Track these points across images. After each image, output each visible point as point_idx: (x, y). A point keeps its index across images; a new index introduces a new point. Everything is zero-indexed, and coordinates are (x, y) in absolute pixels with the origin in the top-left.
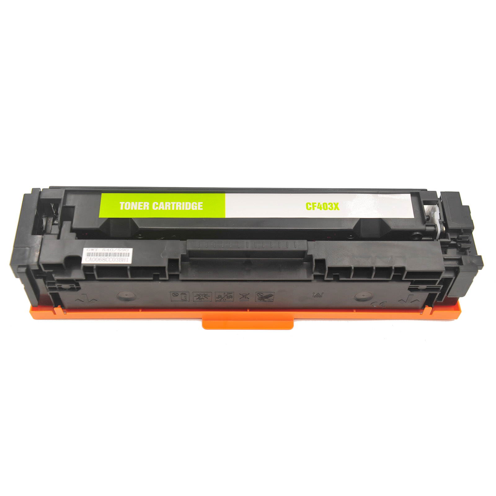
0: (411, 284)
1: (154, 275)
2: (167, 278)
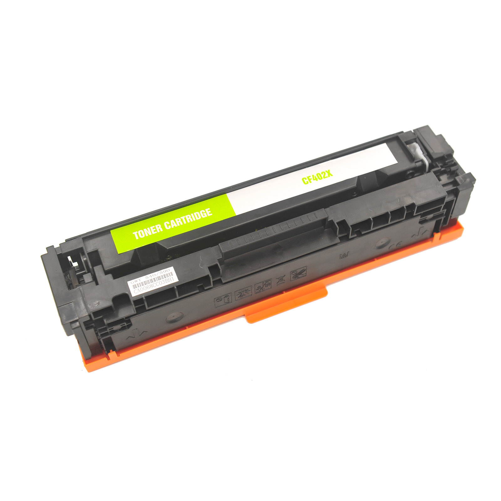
0: (421, 217)
1: (198, 287)
2: (212, 286)
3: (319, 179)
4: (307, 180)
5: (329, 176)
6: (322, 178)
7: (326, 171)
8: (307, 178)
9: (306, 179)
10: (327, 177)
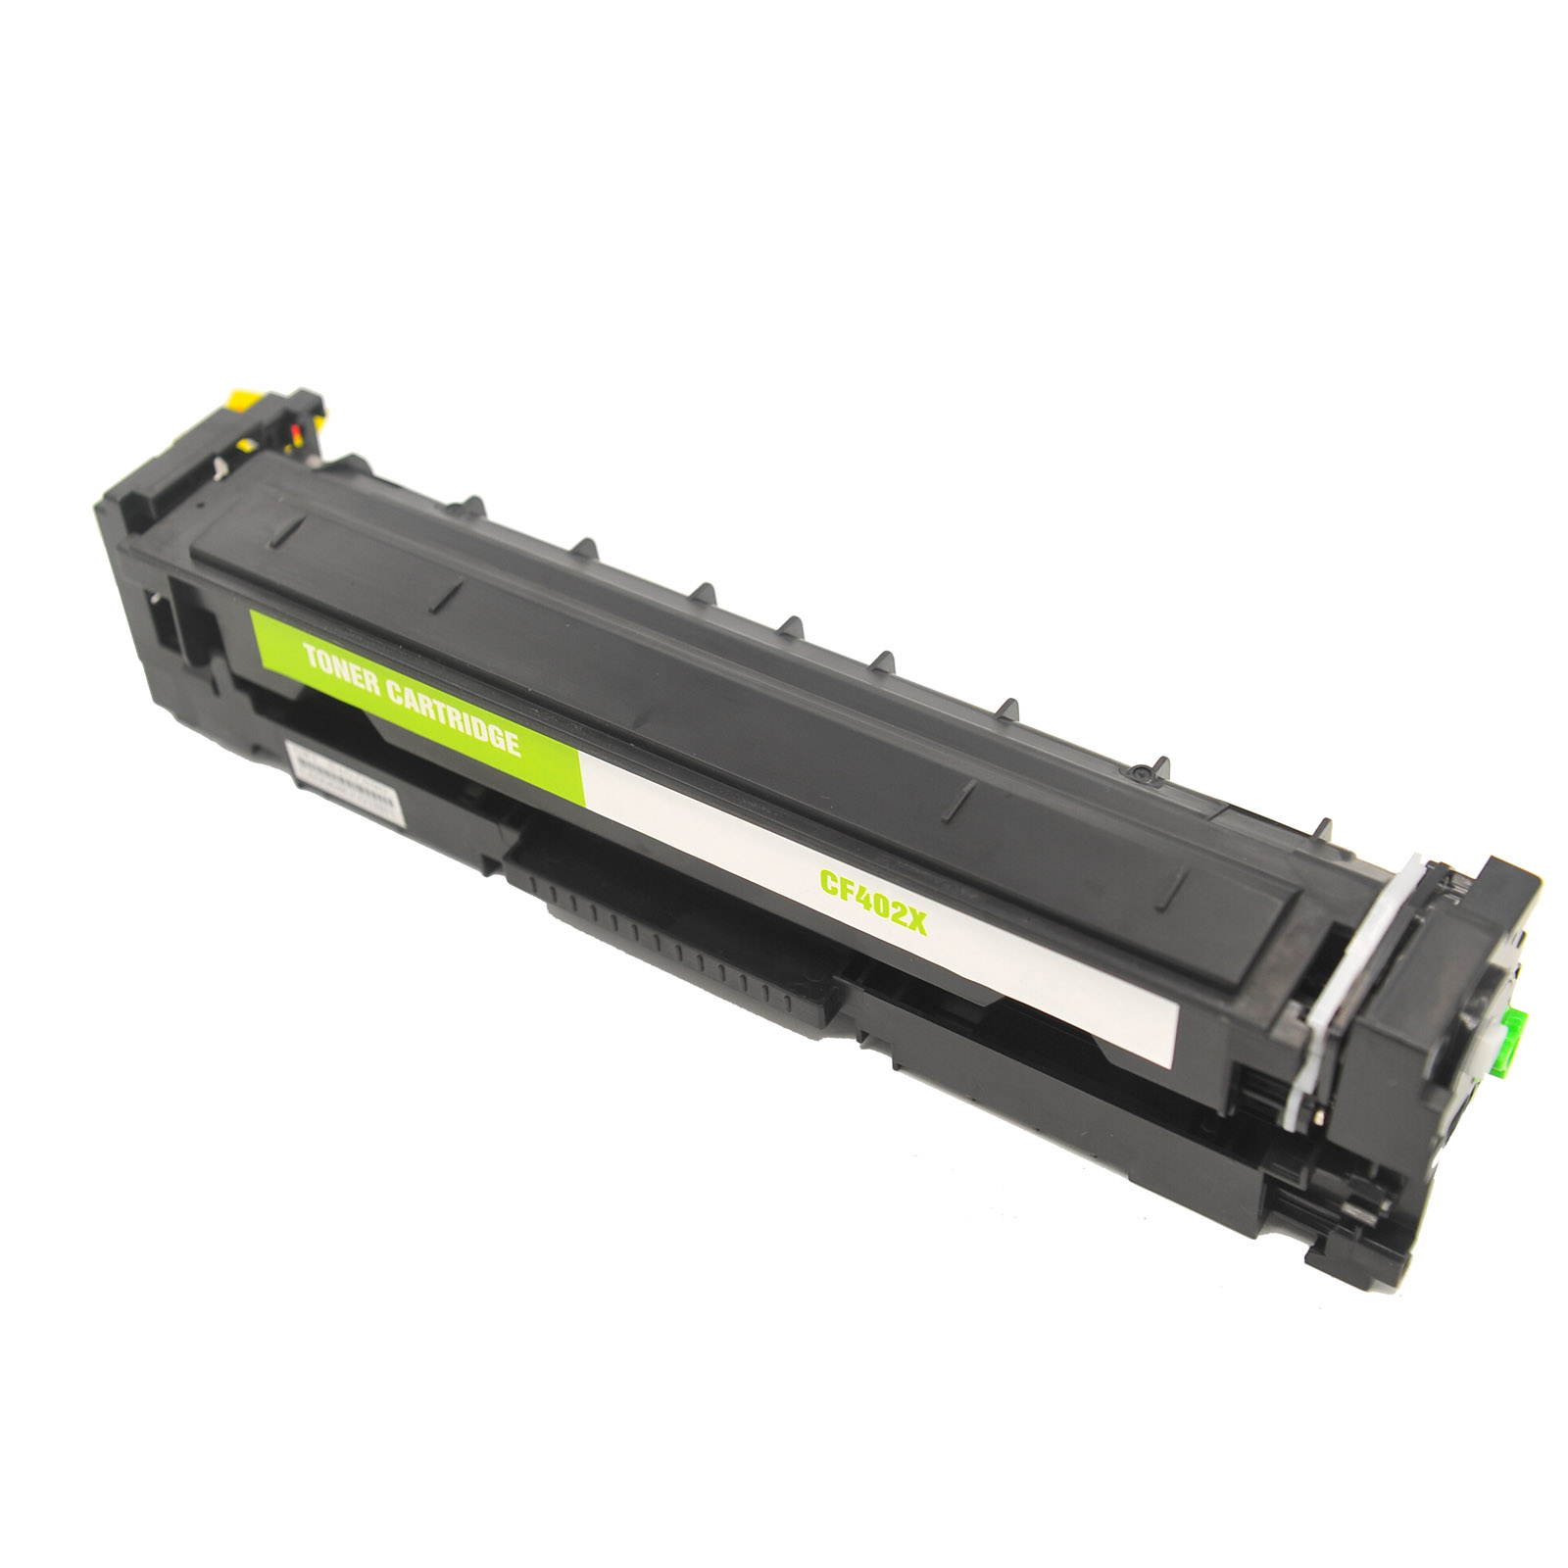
3: (877, 911)
4: (838, 886)
5: (912, 927)
6: (885, 914)
7: (913, 911)
8: (839, 880)
9: (836, 881)
10: (905, 925)
